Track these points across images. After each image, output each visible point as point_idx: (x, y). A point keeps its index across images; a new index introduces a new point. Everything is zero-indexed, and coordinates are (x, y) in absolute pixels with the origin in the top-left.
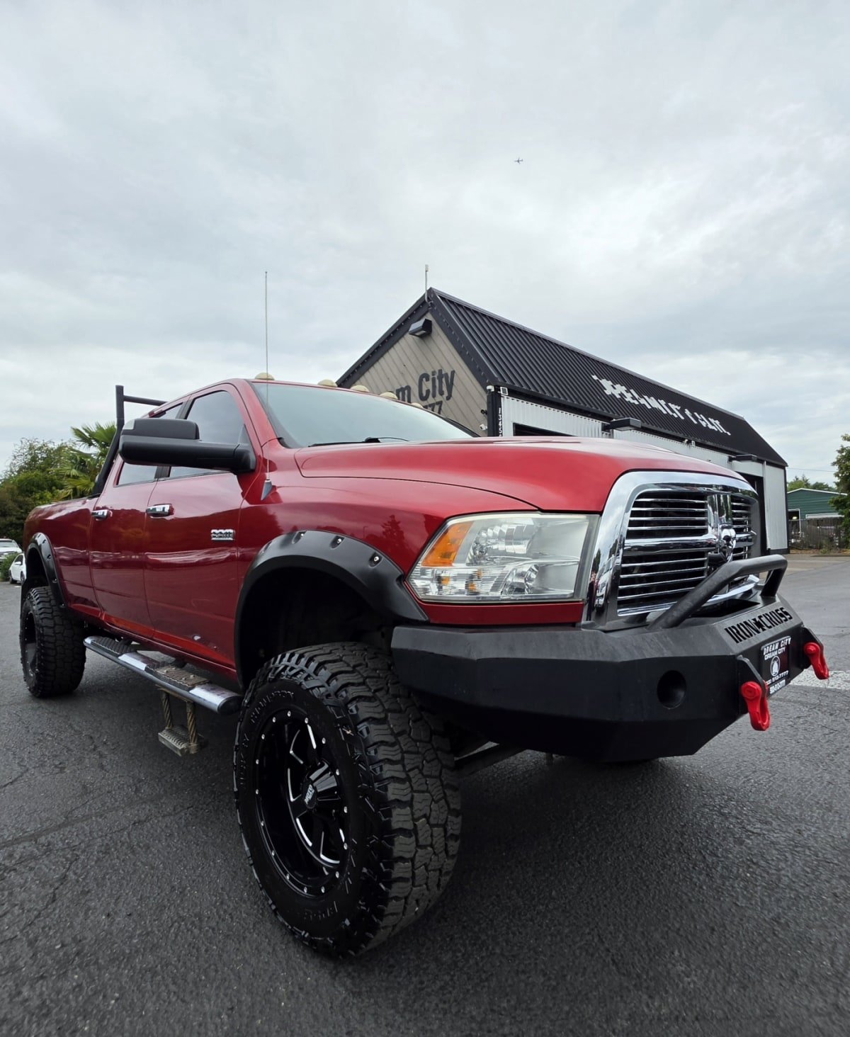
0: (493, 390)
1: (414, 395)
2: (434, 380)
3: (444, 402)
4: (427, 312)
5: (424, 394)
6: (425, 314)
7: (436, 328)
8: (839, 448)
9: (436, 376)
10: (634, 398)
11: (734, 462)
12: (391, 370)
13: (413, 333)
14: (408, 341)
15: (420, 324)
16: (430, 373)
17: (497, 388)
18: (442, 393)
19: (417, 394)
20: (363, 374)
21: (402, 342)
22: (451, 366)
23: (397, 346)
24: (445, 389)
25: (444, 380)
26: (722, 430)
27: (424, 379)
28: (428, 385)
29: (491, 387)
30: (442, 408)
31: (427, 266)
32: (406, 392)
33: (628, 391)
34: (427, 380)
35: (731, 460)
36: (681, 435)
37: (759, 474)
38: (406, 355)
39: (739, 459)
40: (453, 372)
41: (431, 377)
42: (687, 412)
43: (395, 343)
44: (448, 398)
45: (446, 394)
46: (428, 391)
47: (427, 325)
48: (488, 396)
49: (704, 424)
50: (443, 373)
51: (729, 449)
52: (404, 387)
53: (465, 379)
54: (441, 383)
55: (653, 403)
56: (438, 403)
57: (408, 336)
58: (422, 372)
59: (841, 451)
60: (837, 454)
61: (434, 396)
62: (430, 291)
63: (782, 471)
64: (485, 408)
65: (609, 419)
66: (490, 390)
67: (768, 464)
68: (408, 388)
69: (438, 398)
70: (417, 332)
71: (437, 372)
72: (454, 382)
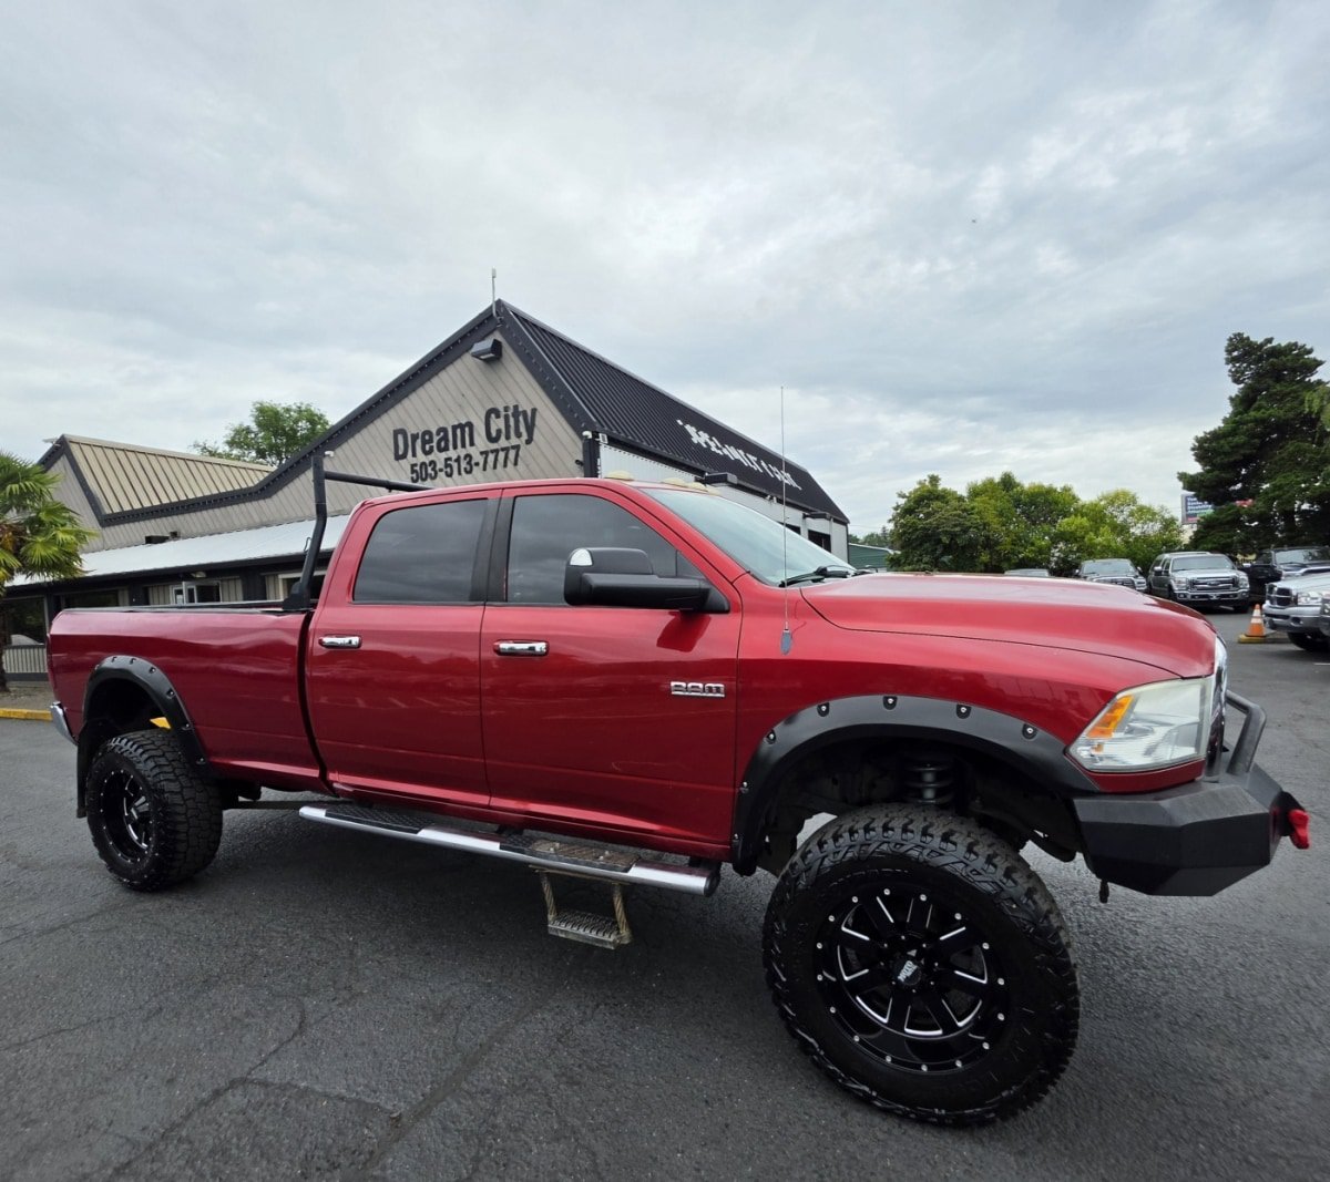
0: (590, 436)
1: (479, 435)
2: (507, 417)
3: (522, 448)
4: (495, 330)
5: (494, 434)
6: (491, 332)
7: (507, 350)
8: (895, 505)
9: (510, 413)
10: (717, 447)
11: (808, 519)
12: (444, 400)
13: (477, 355)
14: (466, 365)
15: (487, 344)
16: (501, 409)
17: (595, 435)
18: (519, 435)
19: (484, 433)
20: (399, 401)
21: (459, 364)
22: (531, 402)
23: (451, 370)
24: (523, 429)
25: (521, 418)
26: (795, 485)
27: (493, 416)
28: (497, 424)
29: (588, 434)
30: (520, 453)
31: (494, 271)
32: (467, 429)
33: (711, 440)
34: (498, 416)
35: (805, 517)
36: (764, 491)
37: (826, 532)
38: (465, 382)
39: (813, 517)
40: (534, 411)
41: (503, 413)
42: (763, 464)
43: (448, 365)
44: (528, 442)
45: (525, 436)
46: (499, 431)
47: (497, 347)
48: (584, 445)
49: (779, 477)
50: (520, 409)
51: (804, 506)
52: (463, 422)
53: (551, 420)
54: (517, 422)
55: (734, 453)
56: (513, 447)
57: (467, 358)
58: (491, 406)
59: (896, 509)
60: (893, 511)
61: (508, 438)
62: (499, 303)
63: (844, 527)
64: (581, 458)
65: (702, 473)
66: (586, 436)
67: (835, 521)
68: (470, 425)
69: (514, 441)
70: (484, 354)
71: (512, 407)
72: (537, 423)
